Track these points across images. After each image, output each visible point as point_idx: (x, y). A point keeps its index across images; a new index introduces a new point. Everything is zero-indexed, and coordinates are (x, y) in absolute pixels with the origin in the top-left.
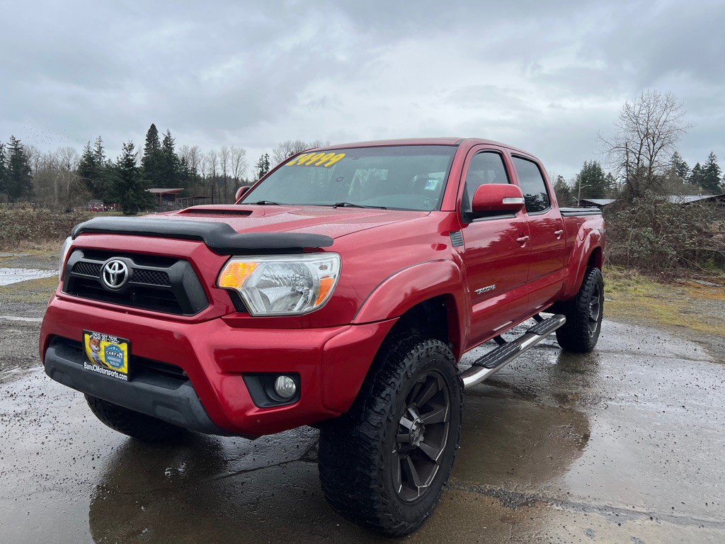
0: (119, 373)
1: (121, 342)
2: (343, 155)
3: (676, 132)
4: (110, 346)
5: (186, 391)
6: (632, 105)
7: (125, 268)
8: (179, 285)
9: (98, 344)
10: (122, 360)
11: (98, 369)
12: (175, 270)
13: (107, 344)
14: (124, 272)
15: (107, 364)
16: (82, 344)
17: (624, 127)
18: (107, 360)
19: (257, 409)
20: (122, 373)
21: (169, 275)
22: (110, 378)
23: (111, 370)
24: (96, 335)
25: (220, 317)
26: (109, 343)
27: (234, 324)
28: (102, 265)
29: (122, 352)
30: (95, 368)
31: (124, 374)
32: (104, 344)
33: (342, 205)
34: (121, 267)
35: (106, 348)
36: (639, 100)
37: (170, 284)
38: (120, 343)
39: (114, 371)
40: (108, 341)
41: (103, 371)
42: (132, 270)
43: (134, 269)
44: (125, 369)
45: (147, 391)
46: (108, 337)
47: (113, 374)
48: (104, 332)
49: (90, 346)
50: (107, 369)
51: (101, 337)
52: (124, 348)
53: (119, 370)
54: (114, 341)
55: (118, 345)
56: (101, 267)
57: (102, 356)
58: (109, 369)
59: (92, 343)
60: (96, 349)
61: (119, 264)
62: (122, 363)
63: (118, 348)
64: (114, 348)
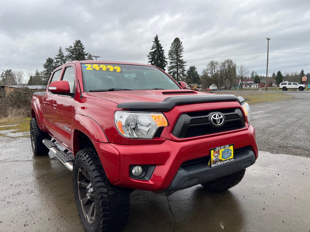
0: (230, 159)
1: (230, 146)
4: (224, 151)
9: (218, 152)
10: (231, 153)
11: (219, 164)
14: (222, 117)
15: (222, 159)
16: (209, 157)
18: (223, 157)
20: (231, 159)
21: (238, 114)
23: (226, 160)
24: (217, 149)
26: (224, 149)
29: (231, 150)
30: (217, 164)
31: (232, 159)
35: (222, 152)
39: (227, 160)
41: (222, 163)
44: (232, 157)
45: (240, 161)
46: (224, 147)
47: (226, 162)
48: (222, 145)
49: (214, 155)
50: (223, 161)
51: (221, 148)
52: (231, 148)
53: (229, 158)
54: (227, 147)
55: (229, 148)
56: (208, 118)
57: (220, 157)
58: (224, 161)
59: (215, 153)
60: (217, 155)
61: (219, 115)
62: (231, 155)
63: (229, 149)
64: (226, 150)
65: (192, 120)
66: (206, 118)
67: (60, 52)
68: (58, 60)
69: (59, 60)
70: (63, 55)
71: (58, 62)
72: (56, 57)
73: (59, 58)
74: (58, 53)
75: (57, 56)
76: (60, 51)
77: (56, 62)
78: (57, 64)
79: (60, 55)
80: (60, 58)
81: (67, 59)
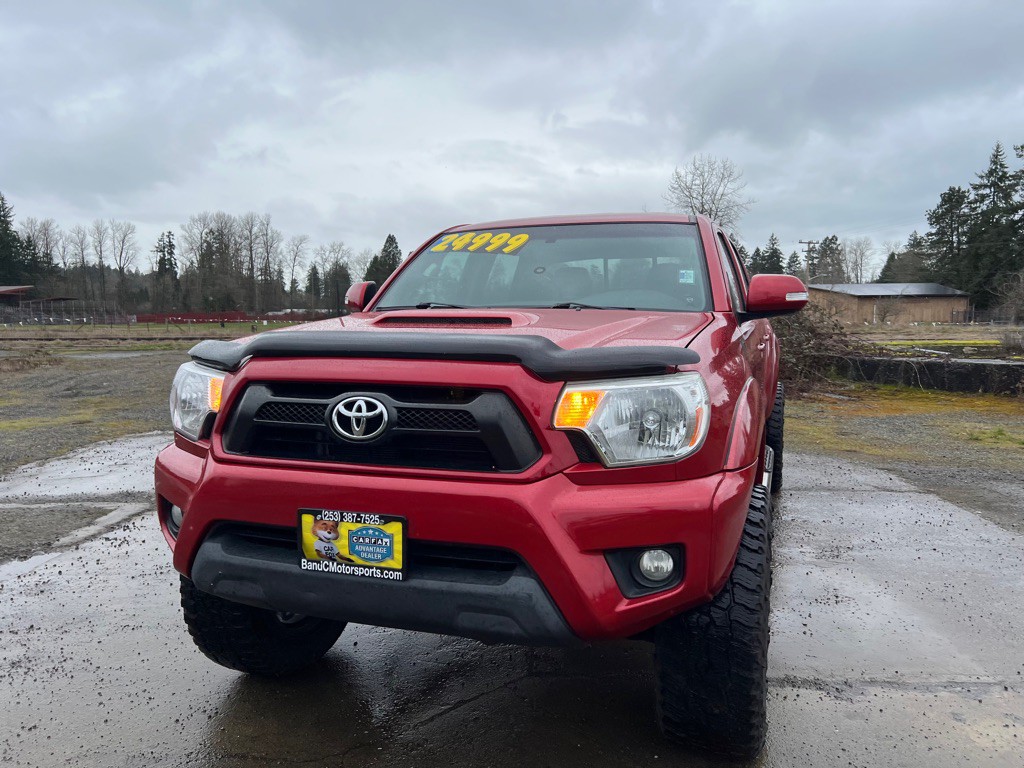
0: (382, 569)
1: (387, 520)
2: (524, 237)
3: (736, 209)
4: (360, 530)
5: (520, 585)
6: (683, 173)
7: (381, 408)
8: (494, 428)
9: (334, 528)
11: (333, 567)
12: (483, 408)
13: (355, 527)
14: (381, 414)
15: (353, 558)
16: (296, 532)
17: (675, 201)
18: (352, 550)
19: (626, 601)
20: (389, 570)
21: (474, 414)
22: (363, 579)
23: (365, 567)
24: (329, 516)
25: (561, 472)
26: (359, 525)
27: (582, 481)
28: (326, 405)
29: (391, 537)
30: (326, 566)
31: (394, 570)
32: (345, 528)
33: (566, 307)
34: (371, 407)
35: (351, 534)
36: (691, 168)
37: (475, 427)
38: (385, 523)
39: (370, 568)
40: (357, 522)
41: (347, 570)
42: (395, 411)
43: (399, 409)
44: (397, 561)
45: (441, 592)
46: (358, 516)
47: (368, 572)
48: (350, 509)
49: (314, 533)
50: (355, 566)
51: (342, 517)
52: (395, 529)
53: (383, 565)
54: (372, 521)
55: (380, 527)
56: (325, 409)
57: (342, 546)
58: (359, 566)
59: (321, 528)
60: (329, 536)
61: (367, 403)
62: (390, 553)
63: (381, 531)
64: (371, 532)
65: (269, 404)
66: (316, 405)
67: (995, 163)
68: (981, 192)
69: (987, 191)
70: (1005, 173)
71: (983, 198)
72: (978, 181)
73: (986, 186)
74: (986, 166)
75: (982, 177)
76: (996, 159)
77: (976, 201)
78: (976, 208)
79: (991, 172)
80: (994, 184)
81: (1017, 184)
